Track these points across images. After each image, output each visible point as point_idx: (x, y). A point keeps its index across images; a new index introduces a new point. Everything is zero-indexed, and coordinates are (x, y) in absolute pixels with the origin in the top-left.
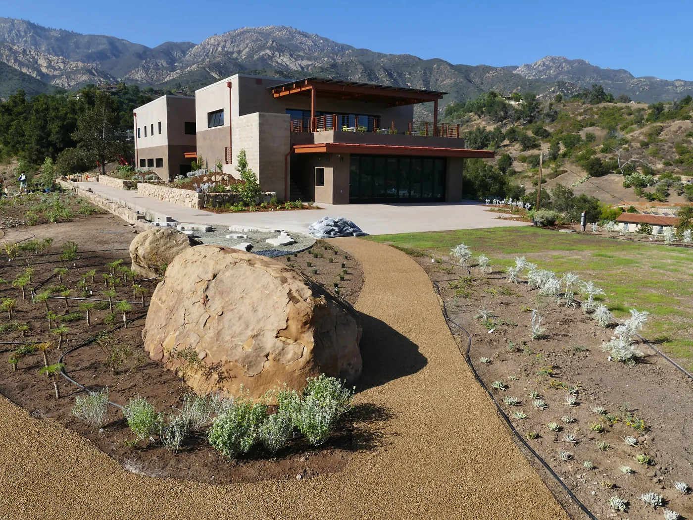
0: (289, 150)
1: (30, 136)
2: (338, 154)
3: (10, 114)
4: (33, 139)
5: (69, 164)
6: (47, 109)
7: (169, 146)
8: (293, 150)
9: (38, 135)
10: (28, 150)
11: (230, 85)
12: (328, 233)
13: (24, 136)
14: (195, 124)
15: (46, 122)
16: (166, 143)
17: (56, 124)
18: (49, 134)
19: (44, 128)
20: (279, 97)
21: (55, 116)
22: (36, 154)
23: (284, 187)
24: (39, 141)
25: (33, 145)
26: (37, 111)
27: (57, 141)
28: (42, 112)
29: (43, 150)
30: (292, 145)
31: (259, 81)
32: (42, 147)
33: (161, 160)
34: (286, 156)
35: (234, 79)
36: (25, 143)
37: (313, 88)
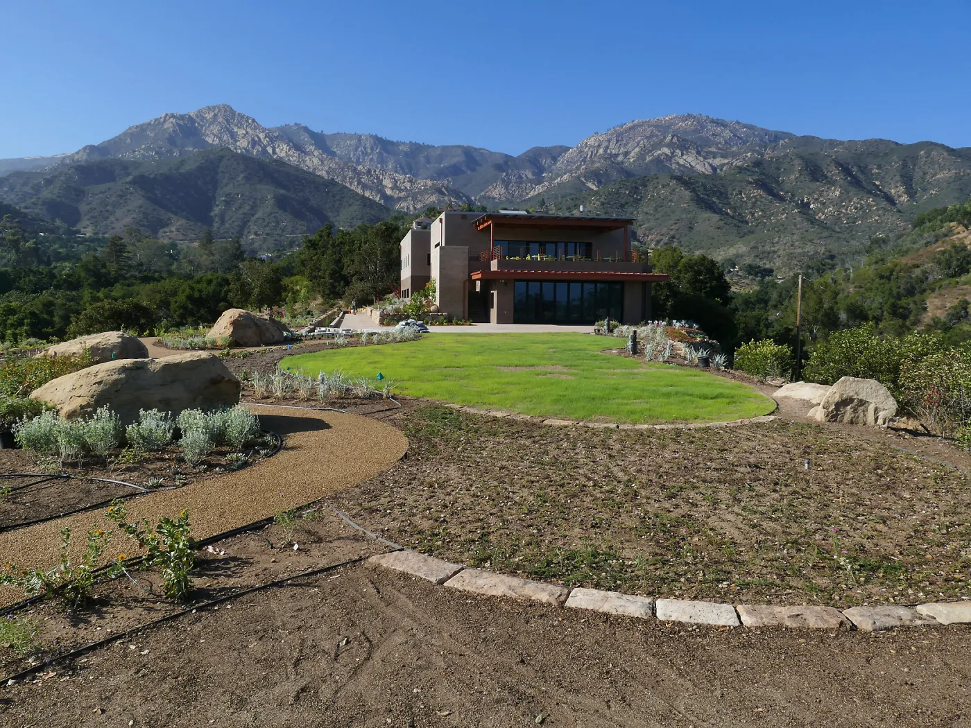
0: (466, 278)
1: (325, 271)
2: (502, 280)
3: (315, 249)
4: (327, 274)
6: (343, 243)
7: (412, 277)
8: (470, 277)
9: (332, 270)
10: (323, 285)
11: (441, 220)
13: (320, 270)
15: (340, 258)
16: (410, 275)
17: (348, 258)
18: (342, 268)
19: (339, 261)
22: (329, 289)
23: (462, 309)
24: (332, 275)
25: (327, 279)
26: (334, 245)
28: (338, 246)
29: (336, 284)
30: (470, 272)
31: (464, 217)
32: (335, 281)
33: (408, 290)
34: (464, 283)
35: (443, 216)
36: (320, 277)
37: (492, 222)
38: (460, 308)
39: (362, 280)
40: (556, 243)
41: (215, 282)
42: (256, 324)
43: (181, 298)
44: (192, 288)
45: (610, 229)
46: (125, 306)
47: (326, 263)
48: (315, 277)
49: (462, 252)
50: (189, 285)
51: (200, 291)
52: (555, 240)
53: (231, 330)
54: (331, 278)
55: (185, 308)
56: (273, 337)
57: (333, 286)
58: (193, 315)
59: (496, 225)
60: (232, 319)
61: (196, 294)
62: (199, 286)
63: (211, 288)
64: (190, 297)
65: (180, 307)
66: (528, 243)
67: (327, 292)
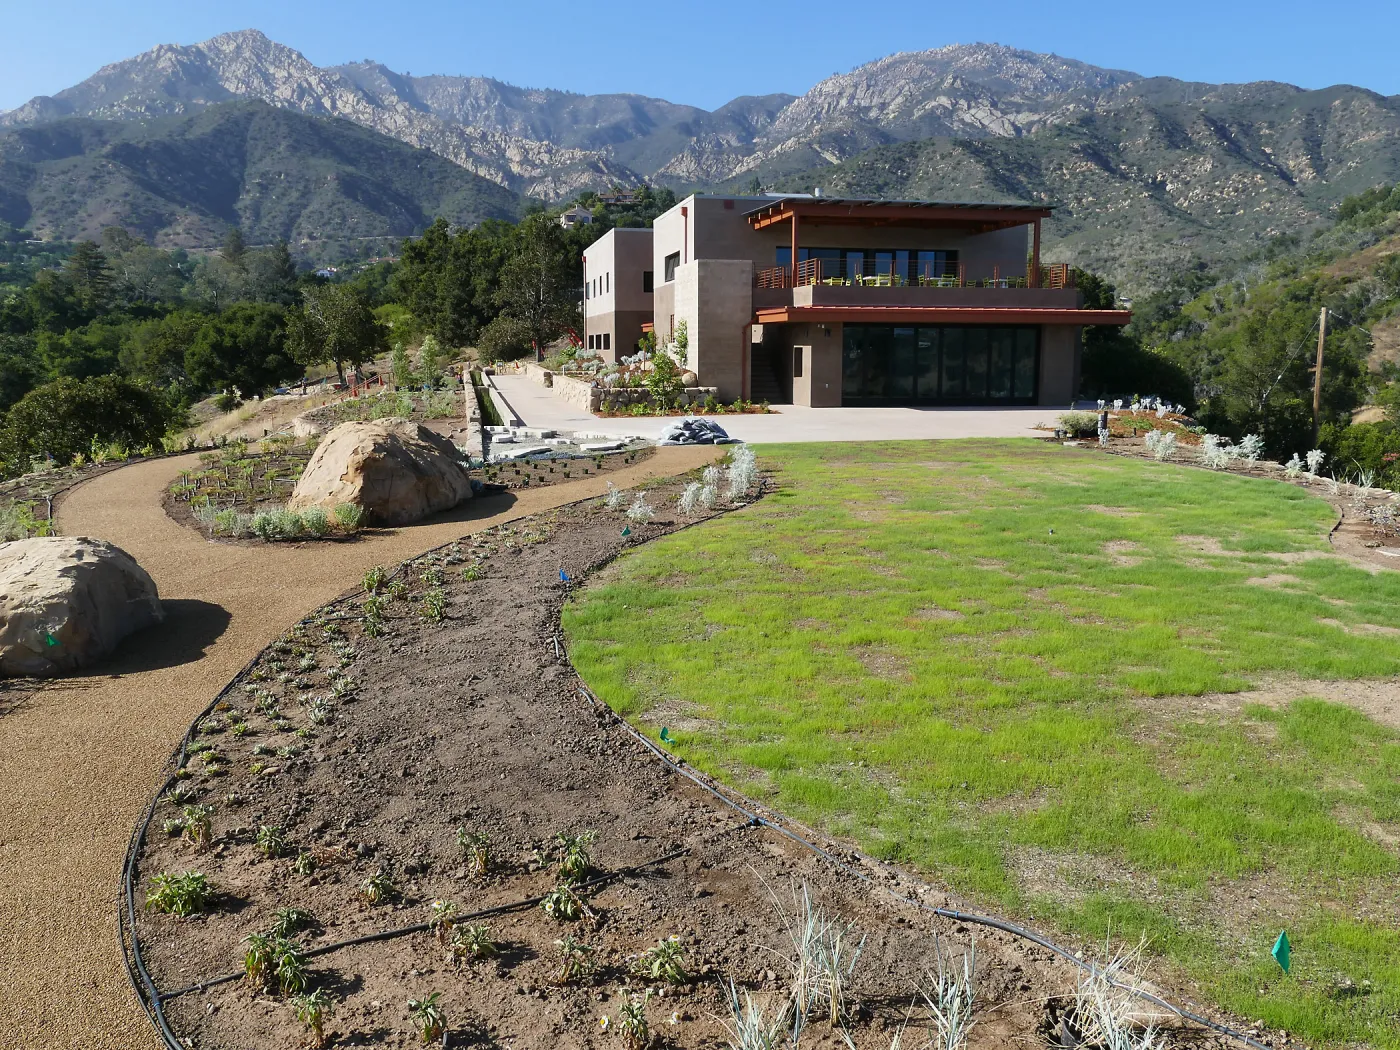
0: (749, 320)
1: (444, 299)
2: (821, 324)
3: (423, 262)
4: (447, 304)
5: (496, 344)
6: (473, 252)
7: (618, 313)
8: (755, 317)
9: (455, 297)
10: (440, 323)
11: (685, 211)
12: (676, 438)
13: (434, 298)
14: (652, 273)
15: (469, 276)
16: (612, 309)
17: (483, 276)
18: (472, 294)
19: (465, 283)
20: (761, 229)
21: (483, 263)
22: (451, 329)
23: (740, 378)
24: (456, 307)
25: (448, 313)
26: (456, 256)
27: (485, 306)
28: (464, 256)
29: (463, 321)
30: (755, 309)
31: (729, 204)
32: (462, 316)
33: (607, 337)
34: (745, 329)
35: (689, 202)
36: (435, 310)
37: (795, 214)
38: (737, 376)
39: (514, 316)
40: (893, 252)
41: (258, 320)
42: (415, 466)
43: (201, 347)
44: (219, 331)
45: (998, 225)
46: (101, 391)
47: (445, 284)
48: (427, 310)
49: (739, 270)
50: (215, 327)
51: (234, 336)
52: (891, 247)
53: (359, 482)
54: (455, 311)
55: (209, 364)
56: (454, 490)
57: (457, 324)
58: (224, 377)
59: (802, 220)
60: (360, 458)
61: (228, 342)
62: (232, 327)
63: (252, 331)
64: (216, 347)
65: (200, 364)
66: (844, 252)
67: (449, 334)
